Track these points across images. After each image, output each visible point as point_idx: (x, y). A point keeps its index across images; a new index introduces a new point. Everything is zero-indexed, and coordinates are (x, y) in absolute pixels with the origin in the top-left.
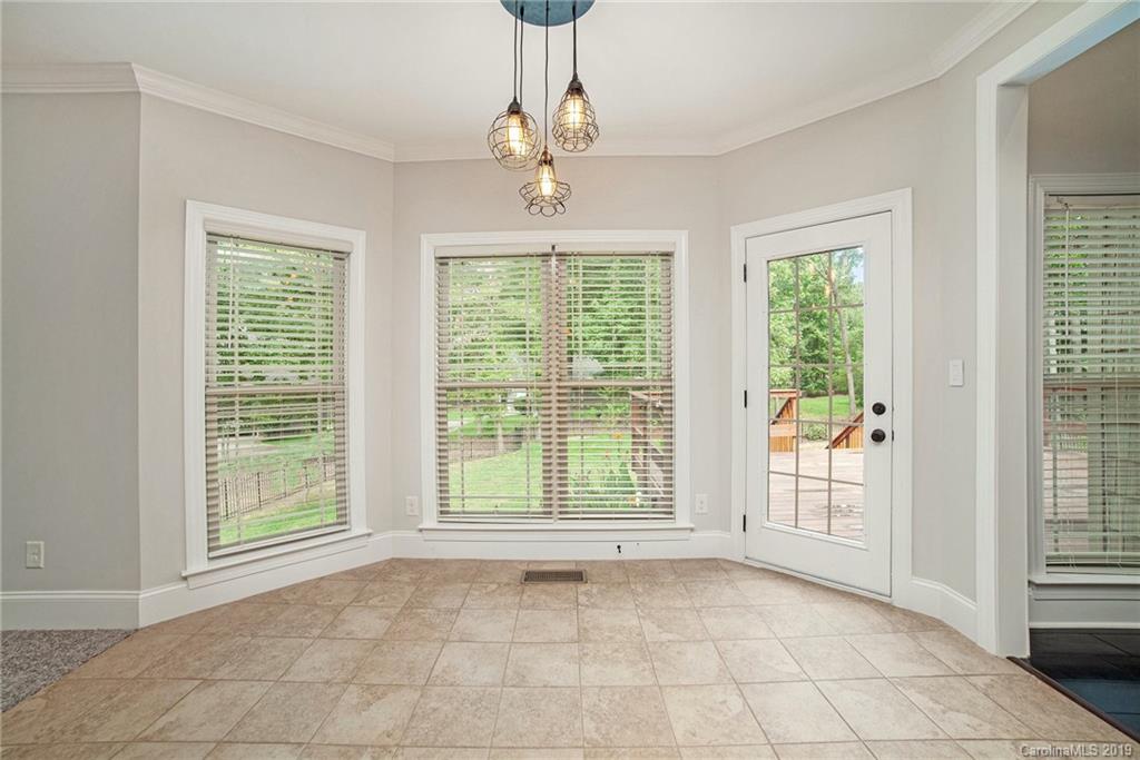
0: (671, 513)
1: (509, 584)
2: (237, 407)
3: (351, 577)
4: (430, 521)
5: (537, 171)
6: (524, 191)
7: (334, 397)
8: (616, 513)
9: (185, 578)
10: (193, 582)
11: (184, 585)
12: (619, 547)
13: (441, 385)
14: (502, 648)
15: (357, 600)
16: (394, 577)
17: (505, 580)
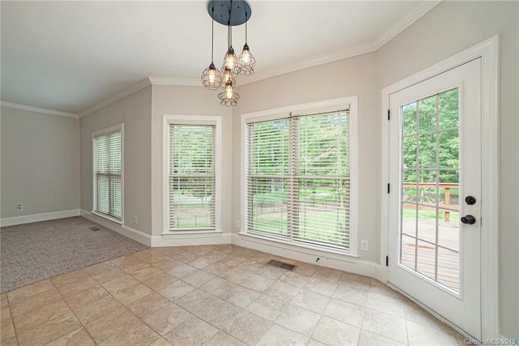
0: (348, 247)
1: (261, 263)
2: (179, 181)
3: (212, 247)
4: (245, 231)
5: (226, 88)
6: (219, 96)
7: (212, 179)
8: (320, 242)
9: (162, 235)
10: (164, 236)
11: (162, 237)
12: (318, 259)
13: (250, 176)
14: (233, 285)
15: (206, 255)
16: (225, 250)
17: (261, 261)
